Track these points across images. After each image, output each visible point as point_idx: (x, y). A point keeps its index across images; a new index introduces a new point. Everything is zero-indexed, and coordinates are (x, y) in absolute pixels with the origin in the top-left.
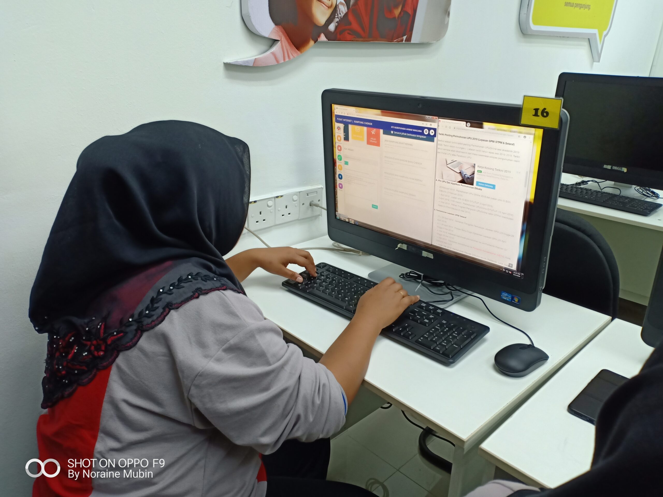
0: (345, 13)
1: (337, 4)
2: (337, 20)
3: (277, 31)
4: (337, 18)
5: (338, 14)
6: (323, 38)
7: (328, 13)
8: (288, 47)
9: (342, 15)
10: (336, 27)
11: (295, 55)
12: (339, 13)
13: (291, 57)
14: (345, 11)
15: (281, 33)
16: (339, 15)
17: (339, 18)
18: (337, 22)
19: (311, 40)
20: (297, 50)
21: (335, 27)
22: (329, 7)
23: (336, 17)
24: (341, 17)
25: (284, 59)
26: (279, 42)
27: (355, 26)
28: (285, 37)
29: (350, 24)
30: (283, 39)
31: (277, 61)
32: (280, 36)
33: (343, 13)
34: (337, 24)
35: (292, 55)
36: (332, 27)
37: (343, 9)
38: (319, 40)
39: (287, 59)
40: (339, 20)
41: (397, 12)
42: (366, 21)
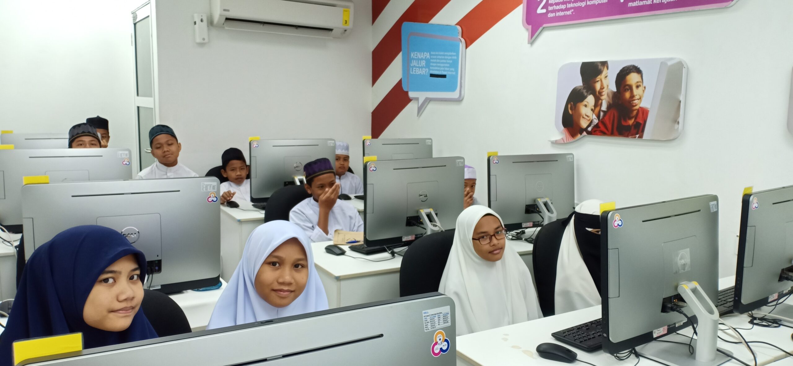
1: (593, 119)
2: (592, 126)
6: (585, 133)
7: (588, 123)
8: (569, 137)
9: (595, 124)
10: (592, 129)
11: (572, 140)
15: (566, 131)
16: (594, 124)
19: (579, 134)
20: (572, 137)
22: (588, 120)
23: (592, 124)
24: (594, 125)
27: (602, 128)
28: (568, 132)
29: (599, 127)
30: (566, 133)
31: (564, 142)
33: (595, 122)
35: (570, 140)
36: (590, 129)
37: (596, 121)
39: (568, 141)
41: (631, 122)
42: (610, 126)
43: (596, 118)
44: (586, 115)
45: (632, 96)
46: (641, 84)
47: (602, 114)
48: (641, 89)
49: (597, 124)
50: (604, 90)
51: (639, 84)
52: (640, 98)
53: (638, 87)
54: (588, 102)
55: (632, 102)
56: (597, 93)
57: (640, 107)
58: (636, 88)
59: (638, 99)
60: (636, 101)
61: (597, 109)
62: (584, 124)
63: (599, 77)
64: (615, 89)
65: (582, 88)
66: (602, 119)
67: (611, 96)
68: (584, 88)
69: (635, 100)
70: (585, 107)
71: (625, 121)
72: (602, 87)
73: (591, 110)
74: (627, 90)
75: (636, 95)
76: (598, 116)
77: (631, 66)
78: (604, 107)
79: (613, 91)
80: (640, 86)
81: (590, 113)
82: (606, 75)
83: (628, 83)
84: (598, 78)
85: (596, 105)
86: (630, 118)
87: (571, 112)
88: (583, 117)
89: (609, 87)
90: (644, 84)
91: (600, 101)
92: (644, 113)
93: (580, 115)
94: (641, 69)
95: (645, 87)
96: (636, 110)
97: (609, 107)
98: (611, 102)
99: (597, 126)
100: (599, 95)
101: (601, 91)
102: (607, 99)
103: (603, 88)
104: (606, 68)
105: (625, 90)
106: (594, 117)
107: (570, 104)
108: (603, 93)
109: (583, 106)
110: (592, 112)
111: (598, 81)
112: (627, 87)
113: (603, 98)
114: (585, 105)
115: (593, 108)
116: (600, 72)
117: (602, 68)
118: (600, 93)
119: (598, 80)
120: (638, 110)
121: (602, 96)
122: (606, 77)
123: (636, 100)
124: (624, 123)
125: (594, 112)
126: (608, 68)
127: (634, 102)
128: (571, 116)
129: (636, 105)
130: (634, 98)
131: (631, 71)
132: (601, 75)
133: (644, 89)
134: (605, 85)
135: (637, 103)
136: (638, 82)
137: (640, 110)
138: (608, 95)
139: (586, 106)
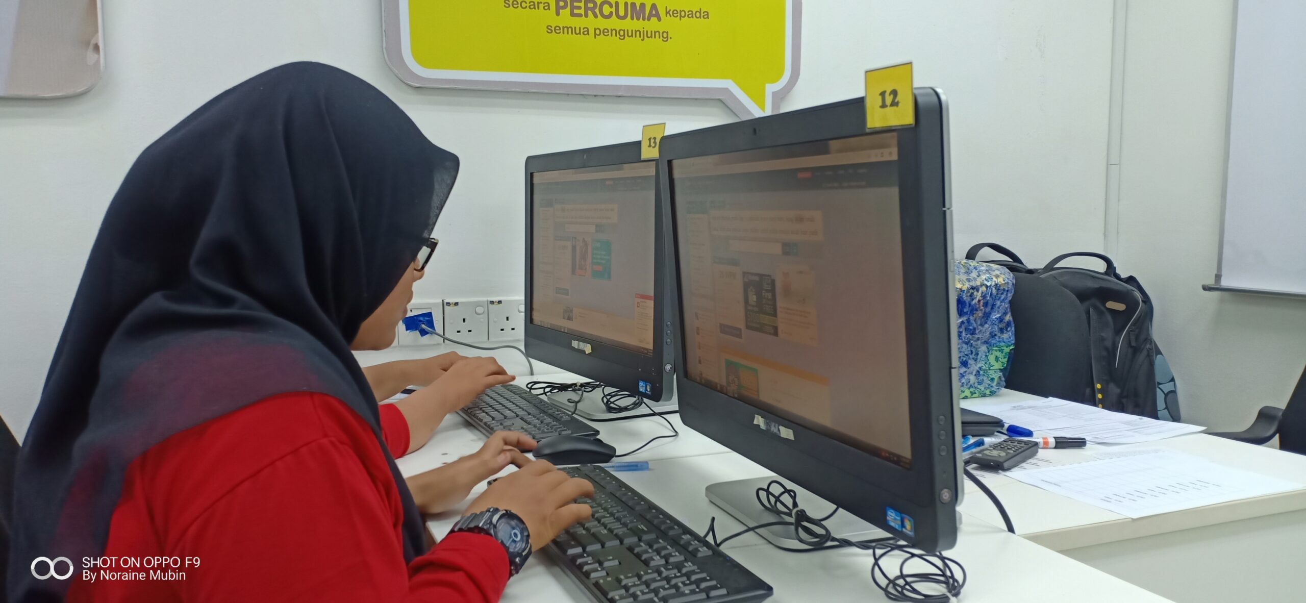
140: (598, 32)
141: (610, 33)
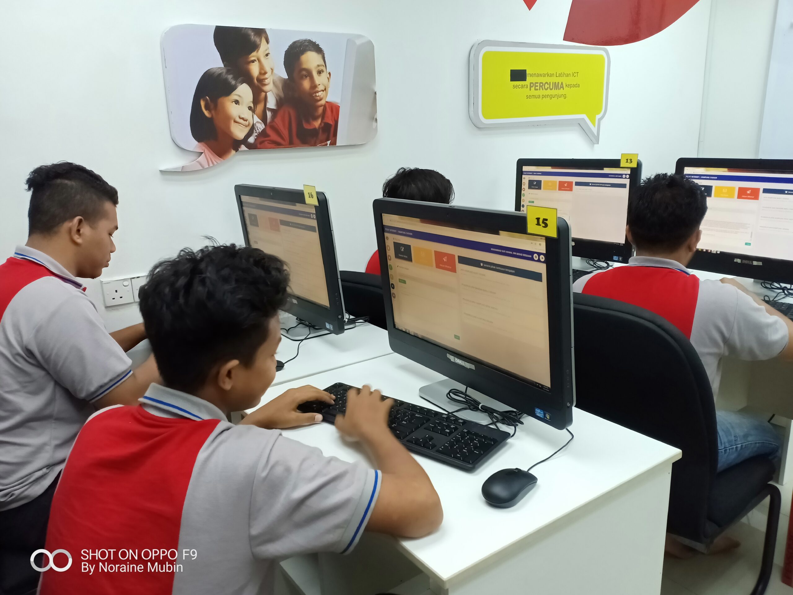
0: (263, 129)
1: (254, 123)
2: (255, 134)
3: (200, 146)
4: (255, 133)
5: (256, 131)
6: (243, 148)
7: (247, 130)
8: (212, 157)
9: (260, 131)
10: (256, 139)
11: (219, 162)
12: (257, 129)
13: (215, 163)
14: (263, 127)
15: (204, 148)
17: (257, 133)
18: (255, 136)
19: (232, 150)
20: (219, 157)
21: (254, 140)
22: (247, 126)
24: (259, 132)
25: (209, 165)
26: (203, 154)
27: (274, 136)
28: (208, 150)
29: (269, 136)
30: (205, 151)
31: (203, 167)
32: (203, 150)
34: (256, 137)
35: (216, 162)
36: (251, 140)
37: (260, 127)
38: (240, 150)
39: (211, 165)
40: (258, 134)
41: (317, 124)
42: (285, 133)
43: (261, 121)
44: (240, 118)
45: (314, 86)
46: (324, 69)
47: (269, 114)
48: (324, 75)
49: (264, 131)
50: (267, 76)
51: (321, 68)
52: (325, 89)
53: (320, 72)
54: (240, 95)
55: (315, 94)
56: (256, 81)
57: (327, 102)
58: (317, 74)
59: (323, 91)
60: (320, 94)
61: (260, 108)
62: (239, 132)
63: (254, 54)
64: (286, 76)
65: (224, 71)
66: (270, 123)
67: (280, 86)
68: (228, 72)
69: (318, 92)
70: (236, 104)
71: (308, 122)
72: (263, 72)
73: (249, 109)
74: (304, 77)
75: (319, 85)
76: (264, 118)
77: (305, 40)
78: (272, 103)
79: (282, 78)
80: (323, 71)
81: (248, 114)
82: (267, 52)
83: (305, 66)
84: (253, 56)
85: (256, 101)
86: (315, 119)
87: (209, 114)
88: (235, 122)
89: (275, 71)
90: (329, 70)
91: (263, 94)
92: (334, 109)
93: (228, 118)
94: (321, 46)
95: (330, 74)
96: (321, 106)
97: (280, 102)
98: (282, 95)
99: (263, 134)
100: (259, 85)
101: (262, 77)
102: (275, 90)
103: (265, 73)
104: (264, 41)
105: (302, 77)
106: (256, 119)
107: (203, 100)
108: (267, 81)
109: (232, 102)
110: (250, 112)
111: (253, 61)
112: (304, 73)
113: (266, 88)
114: (235, 101)
115: (252, 105)
116: (255, 47)
117: (257, 40)
118: (261, 81)
119: (253, 59)
120: (325, 106)
121: (265, 85)
122: (267, 55)
123: (320, 91)
124: (306, 126)
125: (255, 112)
126: (268, 42)
127: (317, 94)
128: (211, 120)
129: (321, 100)
130: (317, 89)
131: (308, 48)
132: (257, 52)
133: (328, 76)
134: (268, 69)
135: (322, 96)
136: (318, 66)
137: (327, 106)
138: (274, 83)
139: (237, 102)
140: (543, 96)
141: (547, 97)
